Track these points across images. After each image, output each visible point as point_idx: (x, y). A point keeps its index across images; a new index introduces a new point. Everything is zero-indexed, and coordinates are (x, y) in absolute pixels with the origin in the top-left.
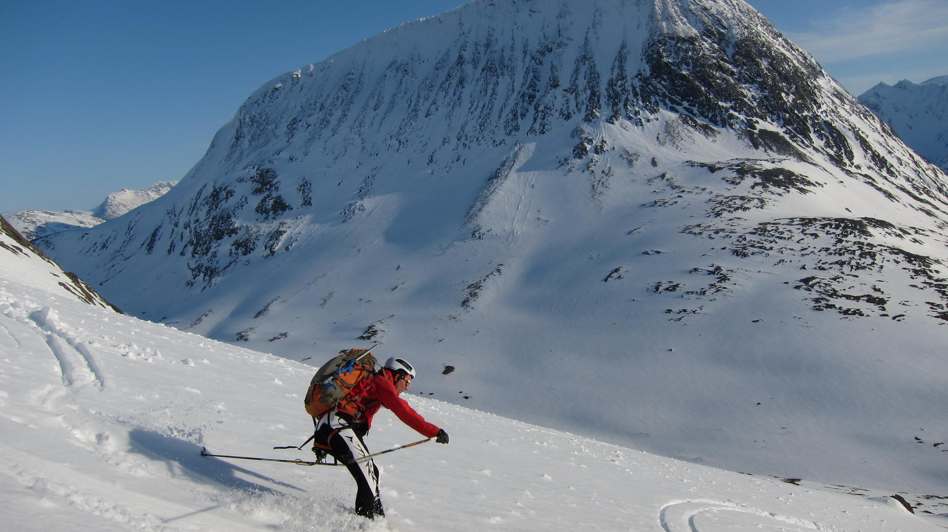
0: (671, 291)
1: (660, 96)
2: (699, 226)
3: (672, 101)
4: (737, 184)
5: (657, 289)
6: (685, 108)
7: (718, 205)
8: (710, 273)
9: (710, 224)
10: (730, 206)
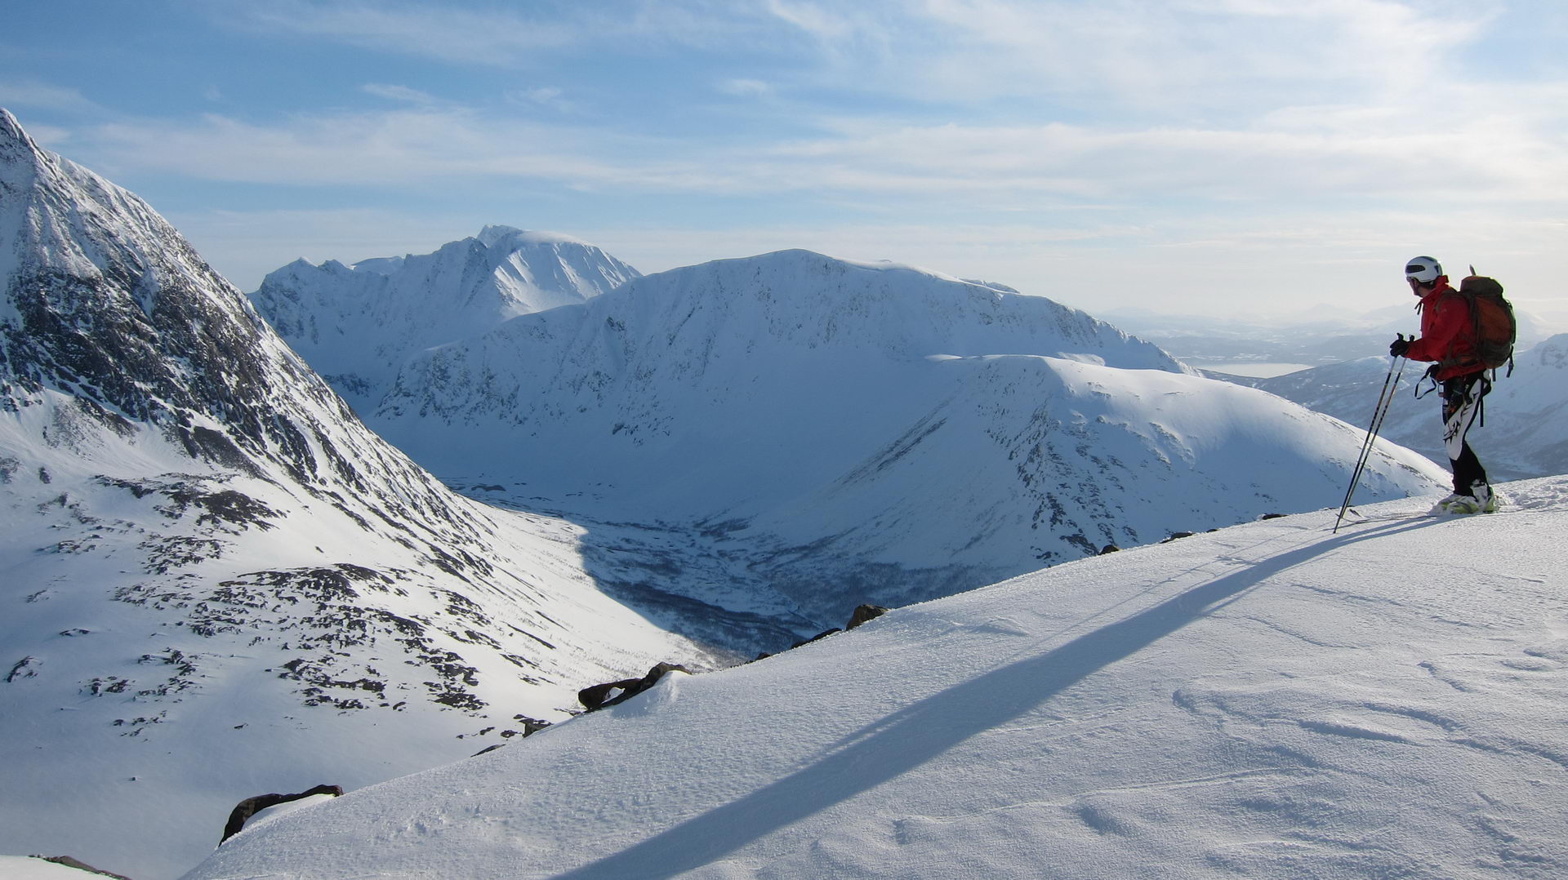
0: (115, 691)
1: (42, 365)
2: (138, 588)
3: (63, 374)
4: (177, 517)
5: (95, 690)
6: (82, 386)
7: (158, 553)
8: (168, 661)
9: (154, 585)
10: (175, 555)
